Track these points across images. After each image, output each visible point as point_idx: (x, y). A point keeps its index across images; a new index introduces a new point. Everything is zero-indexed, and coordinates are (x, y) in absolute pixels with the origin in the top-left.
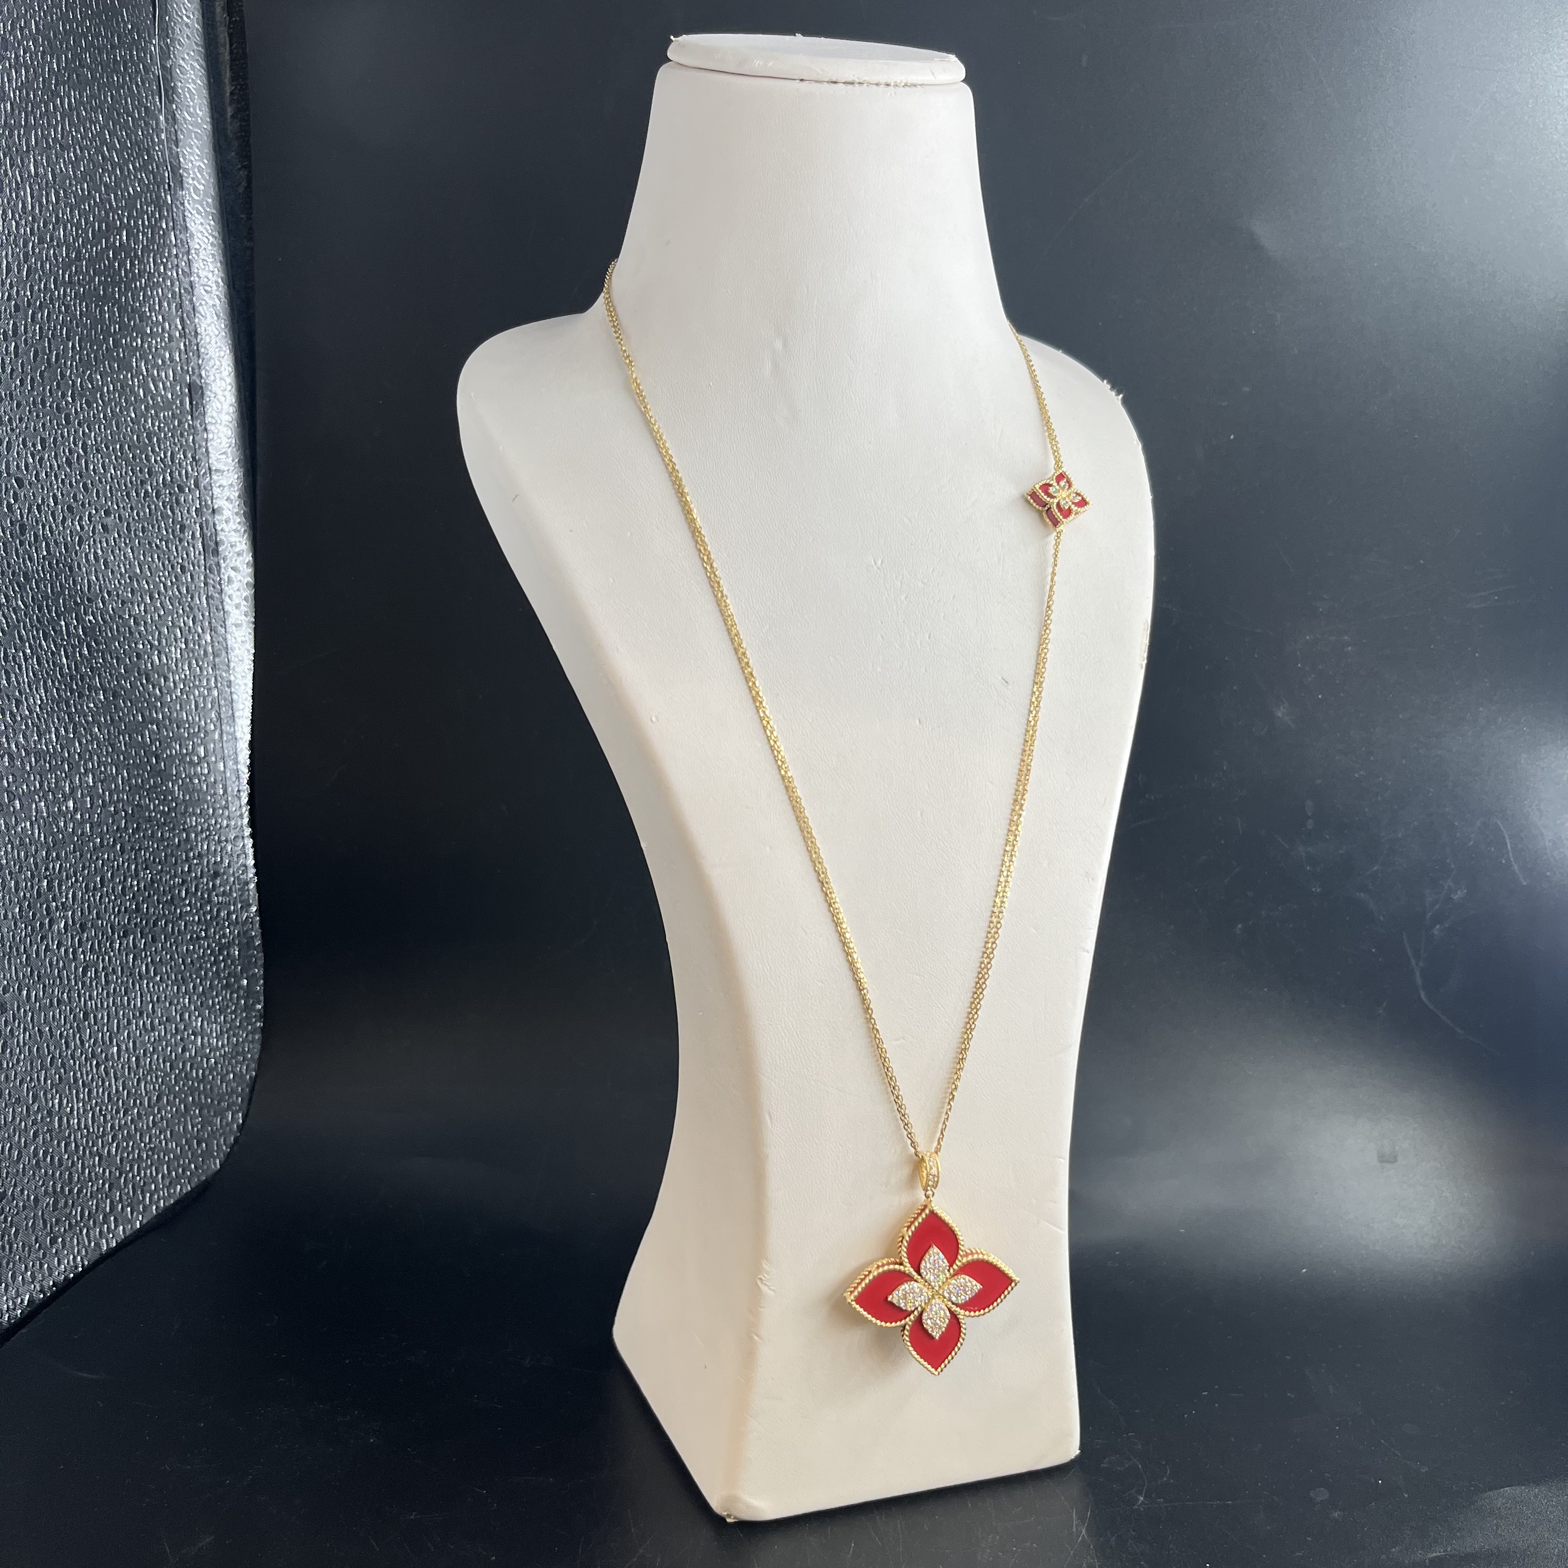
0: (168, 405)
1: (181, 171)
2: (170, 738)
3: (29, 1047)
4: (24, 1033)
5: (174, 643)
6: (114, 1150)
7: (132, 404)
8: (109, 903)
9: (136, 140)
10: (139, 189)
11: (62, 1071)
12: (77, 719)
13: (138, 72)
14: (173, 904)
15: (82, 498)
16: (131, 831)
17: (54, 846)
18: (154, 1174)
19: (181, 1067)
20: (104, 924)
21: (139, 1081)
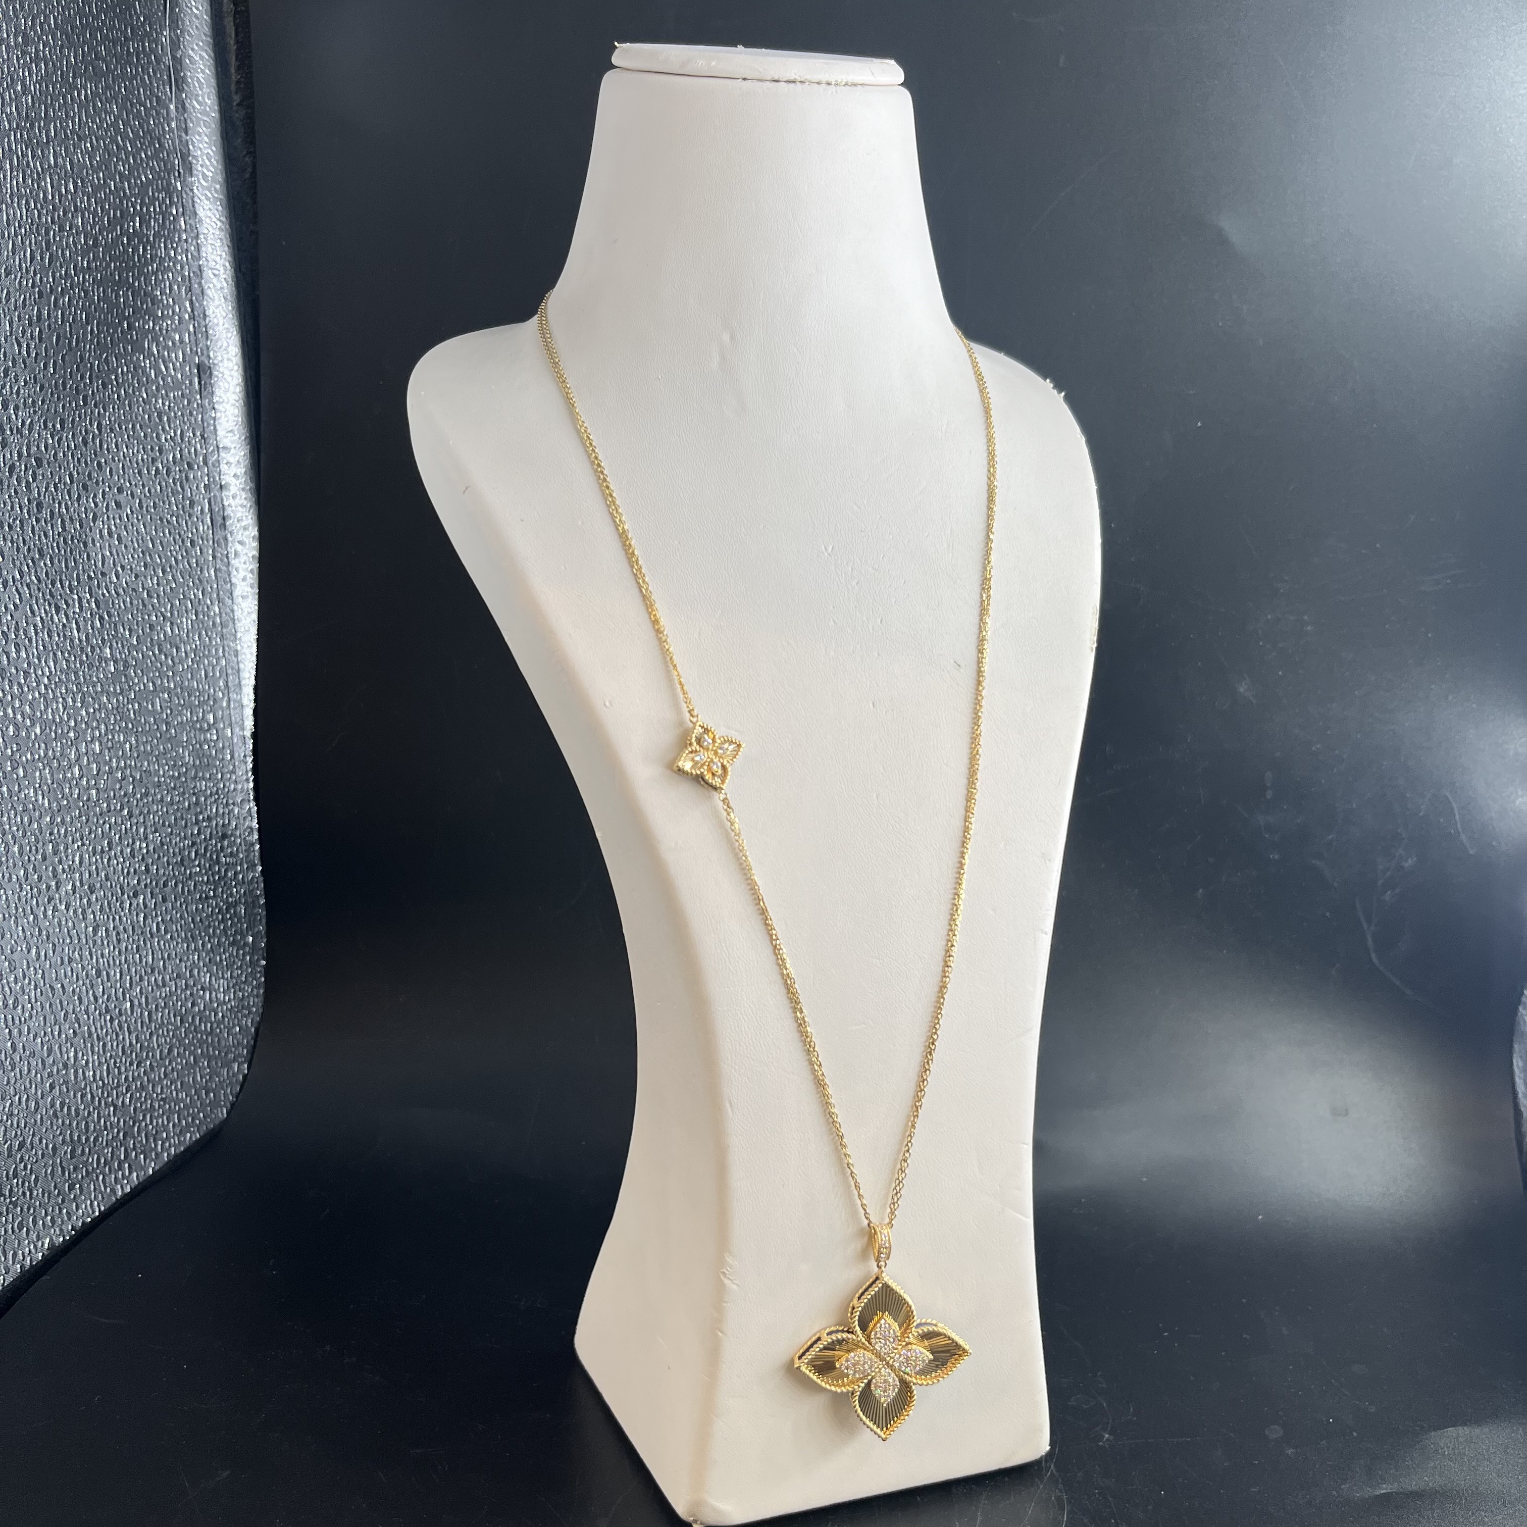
0: (177, 385)
1: (190, 158)
2: (182, 706)
3: (41, 1003)
4: (35, 989)
5: (185, 615)
6: (128, 1100)
7: (143, 385)
8: (118, 864)
9: (148, 129)
10: (150, 177)
11: (76, 1025)
12: (86, 689)
13: (150, 62)
14: (183, 865)
15: (96, 475)
16: (139, 796)
17: (59, 811)
18: (166, 1123)
19: (190, 1021)
20: (114, 885)
21: (151, 1034)
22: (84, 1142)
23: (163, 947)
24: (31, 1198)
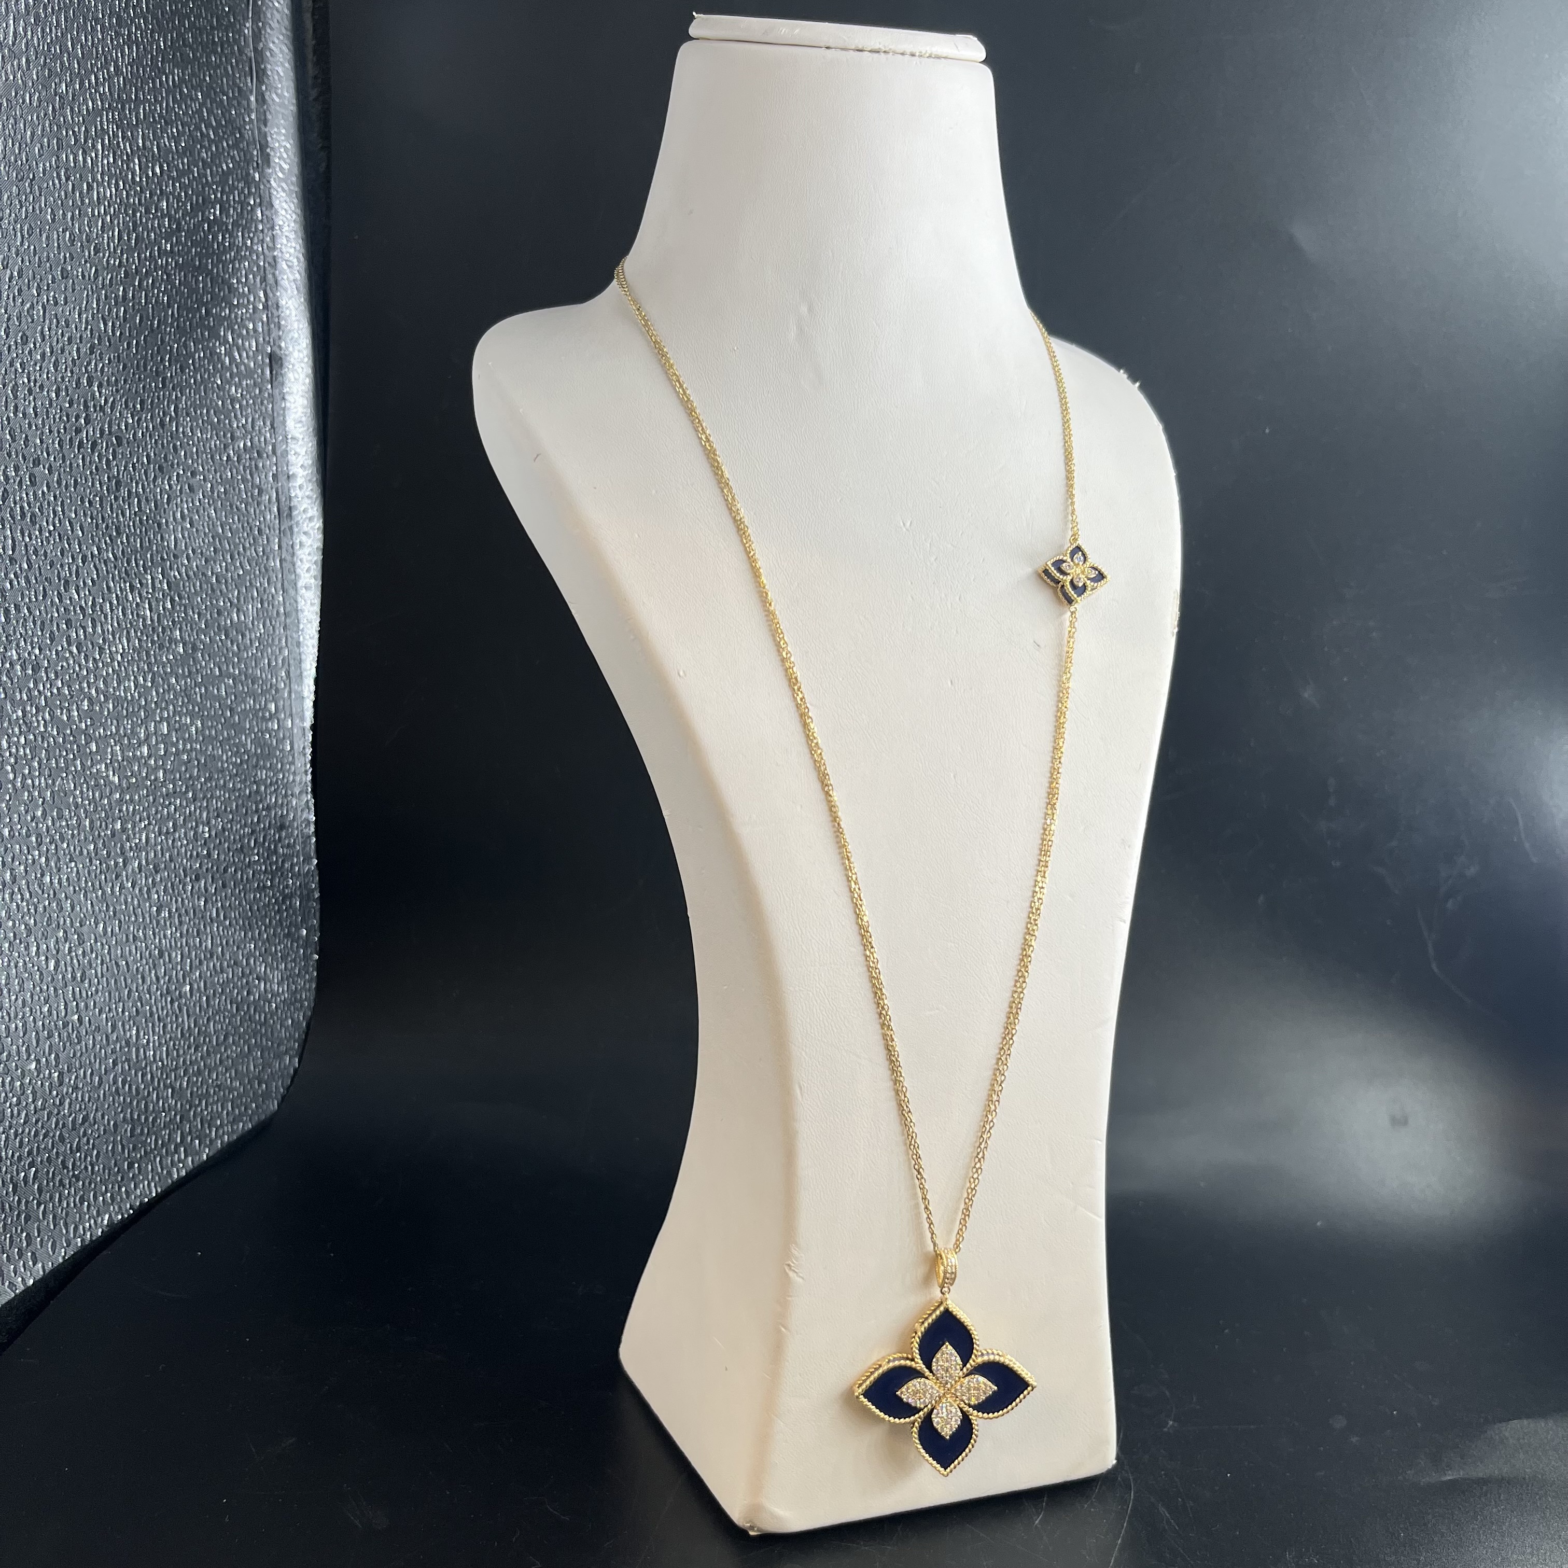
0: (250, 374)
1: (268, 150)
2: (246, 693)
3: (107, 979)
4: (102, 964)
5: (251, 602)
6: (185, 1083)
7: (218, 371)
8: (181, 847)
9: (230, 119)
10: (231, 166)
11: (139, 1004)
12: (156, 669)
13: (233, 53)
14: (243, 852)
15: (171, 458)
16: (203, 780)
17: (128, 788)
18: (220, 1109)
19: (246, 1009)
20: (177, 867)
21: (208, 1020)
22: (143, 1121)
23: (222, 933)
24: (93, 1173)
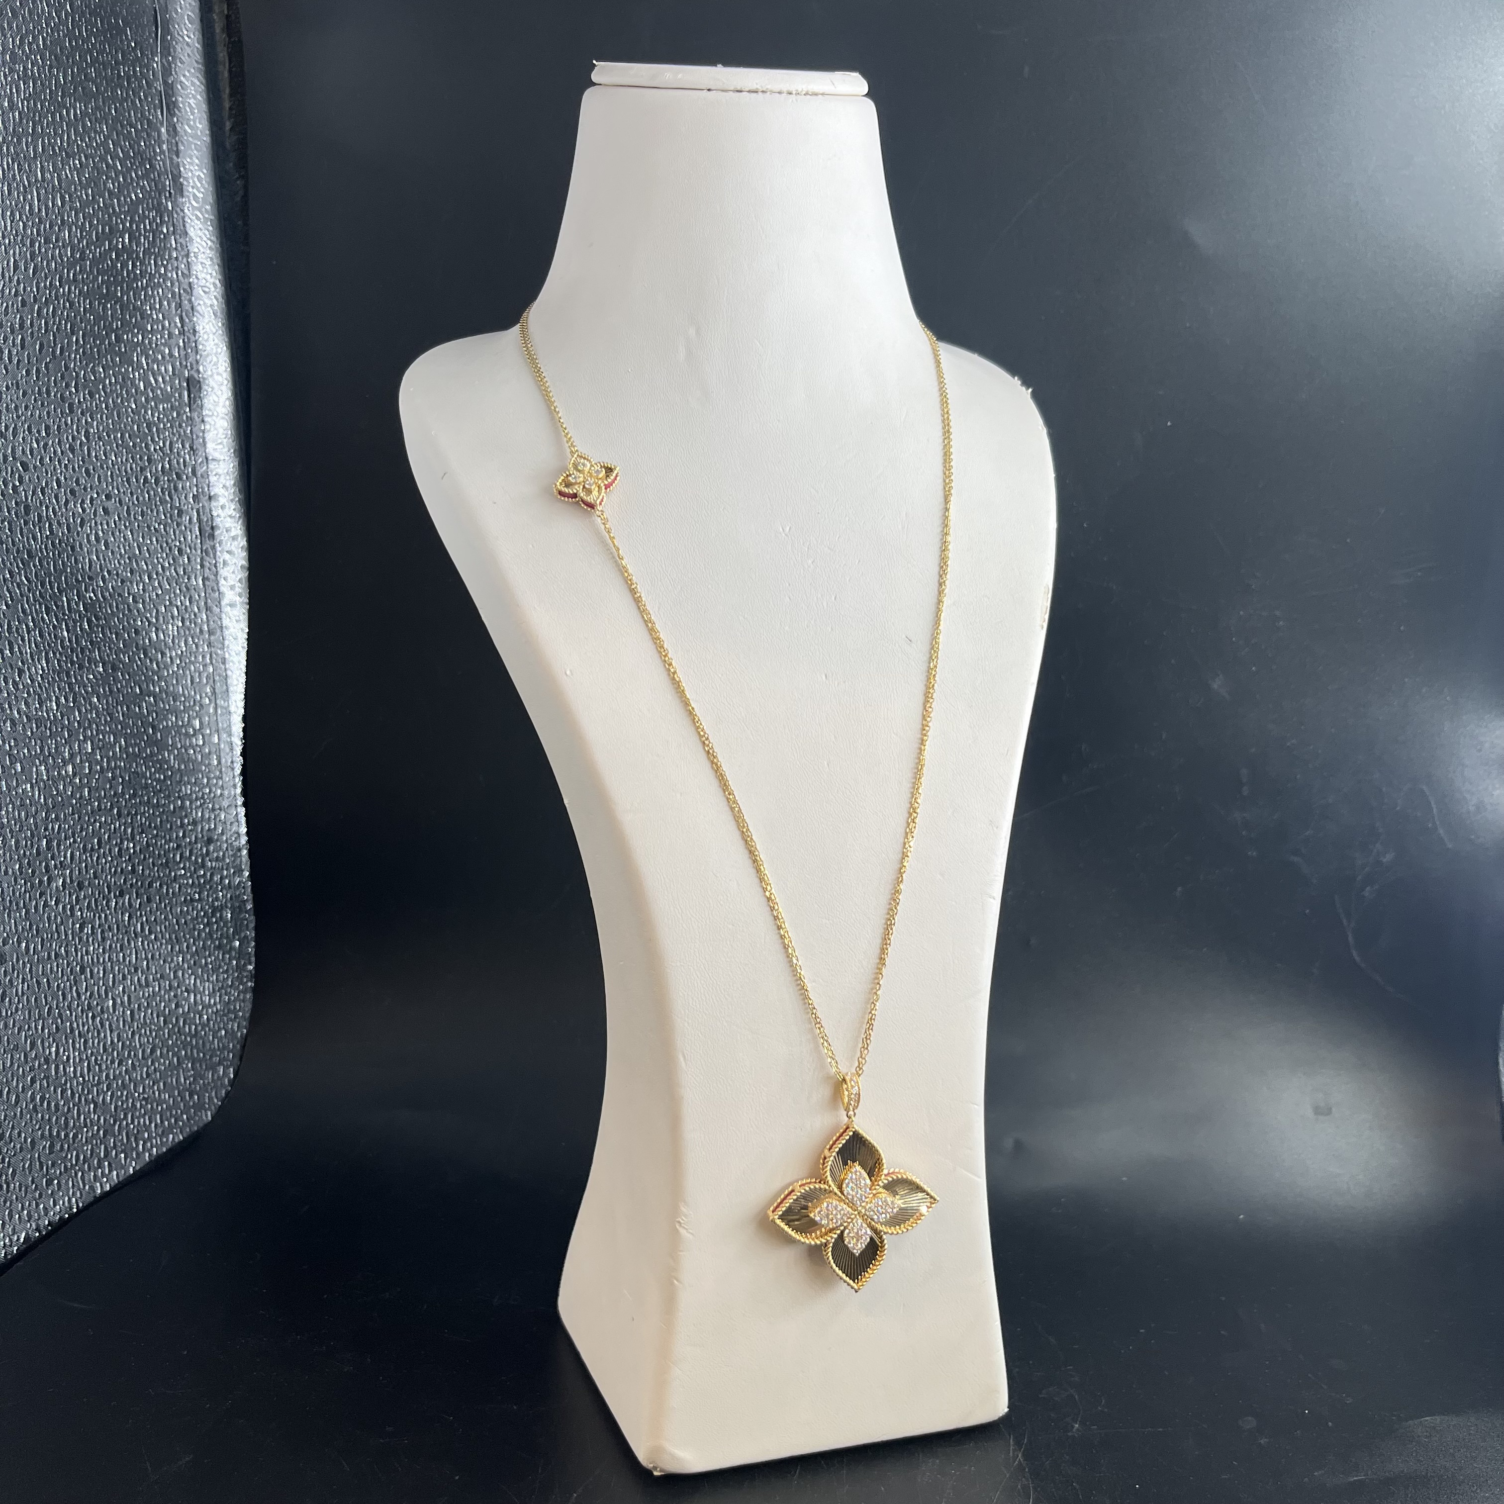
0: (167, 398)
1: (181, 180)
2: (167, 710)
3: (27, 997)
5: (171, 621)
6: (109, 1098)
7: (132, 396)
8: (106, 863)
9: (139, 150)
10: (141, 196)
11: (59, 1021)
12: (77, 689)
13: (141, 87)
14: (168, 867)
15: (84, 482)
16: (127, 796)
17: (54, 807)
18: (147, 1123)
19: (174, 1022)
20: (101, 884)
21: (133, 1033)
22: (63, 1138)
23: (147, 947)
